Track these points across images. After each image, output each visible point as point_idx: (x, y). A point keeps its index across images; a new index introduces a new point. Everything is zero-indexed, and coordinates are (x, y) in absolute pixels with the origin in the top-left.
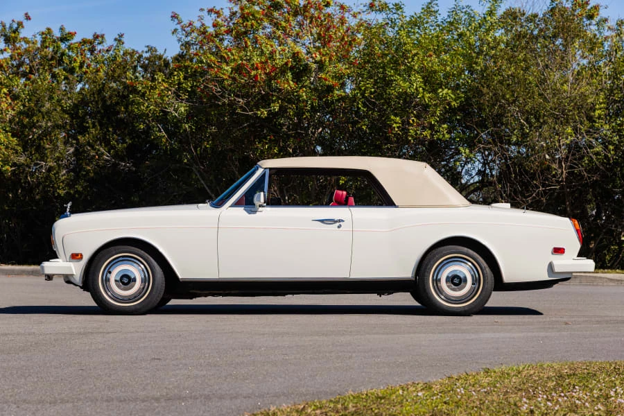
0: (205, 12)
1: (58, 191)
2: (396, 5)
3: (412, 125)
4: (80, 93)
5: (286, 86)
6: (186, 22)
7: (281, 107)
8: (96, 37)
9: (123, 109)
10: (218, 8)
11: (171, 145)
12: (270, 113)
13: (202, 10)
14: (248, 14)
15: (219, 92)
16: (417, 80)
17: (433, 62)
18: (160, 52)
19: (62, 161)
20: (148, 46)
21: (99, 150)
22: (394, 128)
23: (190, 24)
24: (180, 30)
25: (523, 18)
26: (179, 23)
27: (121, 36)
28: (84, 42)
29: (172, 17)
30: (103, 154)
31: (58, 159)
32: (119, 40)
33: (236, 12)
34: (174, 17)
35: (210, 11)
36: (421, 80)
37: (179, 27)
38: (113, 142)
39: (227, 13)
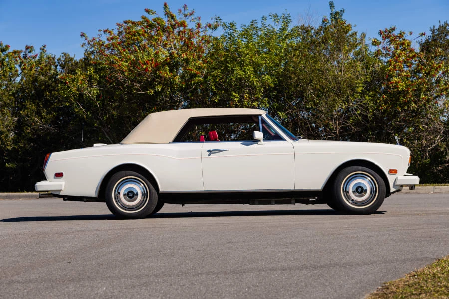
0: (102, 33)
1: (7, 147)
2: (231, 24)
3: (246, 99)
4: (20, 83)
5: (165, 75)
6: (90, 38)
7: (162, 88)
8: (27, 48)
9: (48, 93)
10: (110, 30)
11: (87, 115)
12: (155, 92)
13: (100, 31)
14: (134, 32)
15: (122, 79)
16: (250, 70)
17: (258, 59)
18: (72, 56)
19: (10, 127)
20: (63, 53)
21: (34, 119)
22: (236, 101)
23: (94, 39)
24: (87, 44)
25: (313, 31)
26: (86, 39)
27: (44, 47)
28: (15, 52)
29: (81, 35)
30: (37, 121)
31: (7, 126)
32: (43, 49)
33: (122, 31)
34: (83, 35)
35: (105, 32)
36: (253, 69)
37: (86, 42)
38: (43, 114)
39: (116, 32)
